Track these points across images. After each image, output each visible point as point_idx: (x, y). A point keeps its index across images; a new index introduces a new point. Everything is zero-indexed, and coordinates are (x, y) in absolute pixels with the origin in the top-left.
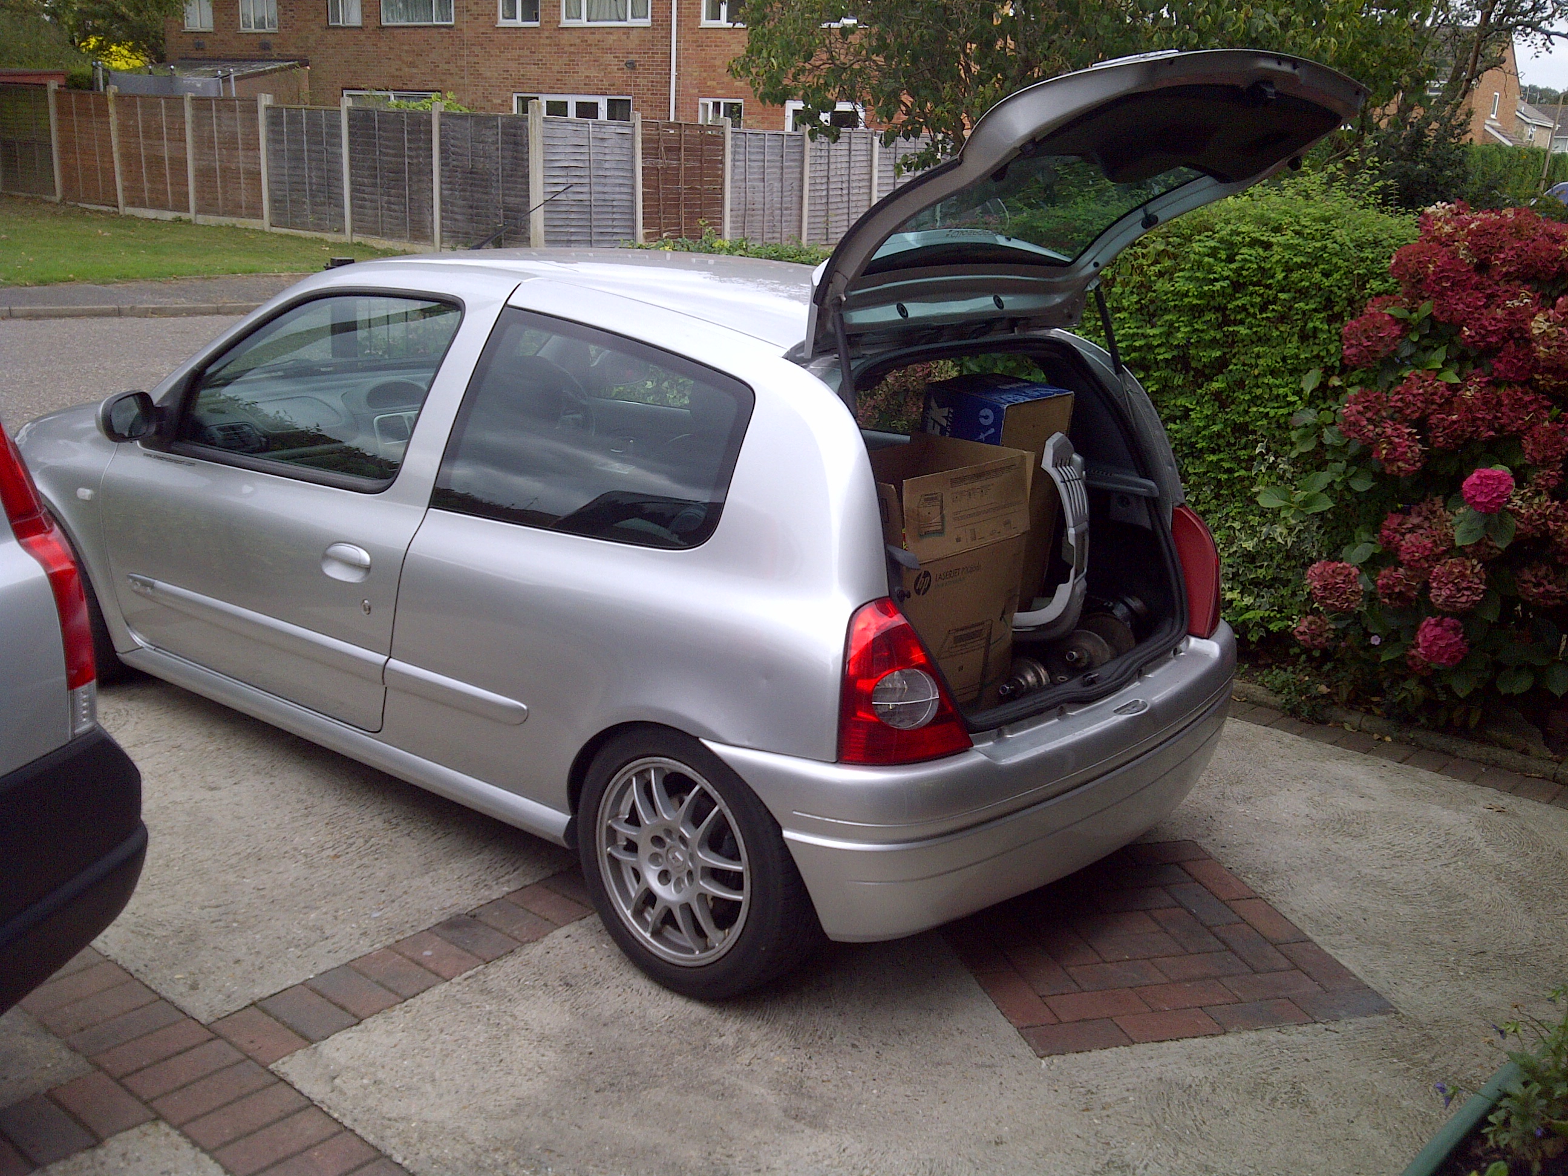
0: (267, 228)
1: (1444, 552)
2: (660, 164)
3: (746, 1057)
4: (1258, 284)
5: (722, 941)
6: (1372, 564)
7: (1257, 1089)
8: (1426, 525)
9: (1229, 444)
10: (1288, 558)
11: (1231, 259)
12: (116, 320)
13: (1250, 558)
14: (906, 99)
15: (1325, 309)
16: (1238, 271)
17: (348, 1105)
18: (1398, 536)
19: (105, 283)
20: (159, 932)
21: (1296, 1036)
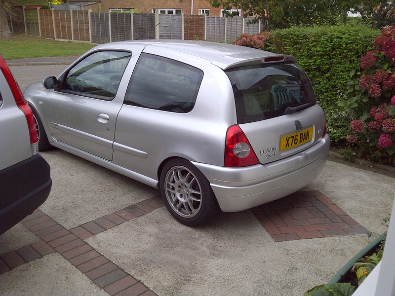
0: (91, 43)
1: (386, 117)
2: (188, 25)
3: (201, 241)
4: (339, 48)
5: (195, 212)
6: (368, 121)
7: (332, 251)
8: (382, 110)
9: (330, 90)
10: (346, 120)
11: (331, 42)
12: (53, 66)
13: (336, 120)
14: (250, 6)
15: (356, 54)
16: (333, 45)
17: (102, 250)
18: (374, 113)
19: (51, 57)
20: (58, 208)
21: (343, 238)
